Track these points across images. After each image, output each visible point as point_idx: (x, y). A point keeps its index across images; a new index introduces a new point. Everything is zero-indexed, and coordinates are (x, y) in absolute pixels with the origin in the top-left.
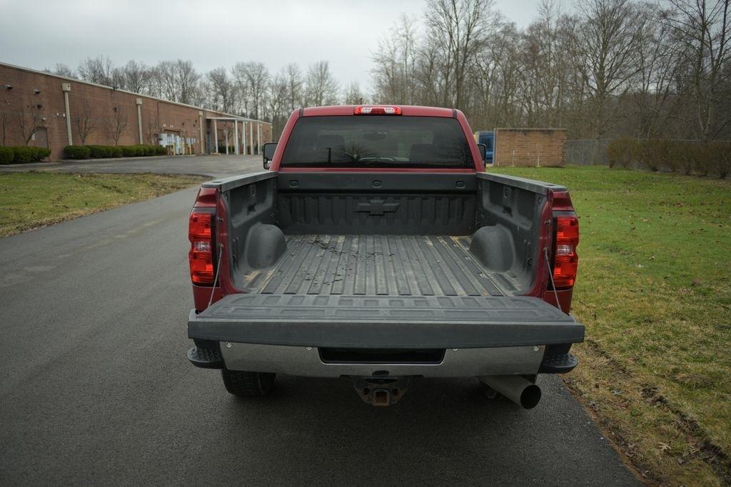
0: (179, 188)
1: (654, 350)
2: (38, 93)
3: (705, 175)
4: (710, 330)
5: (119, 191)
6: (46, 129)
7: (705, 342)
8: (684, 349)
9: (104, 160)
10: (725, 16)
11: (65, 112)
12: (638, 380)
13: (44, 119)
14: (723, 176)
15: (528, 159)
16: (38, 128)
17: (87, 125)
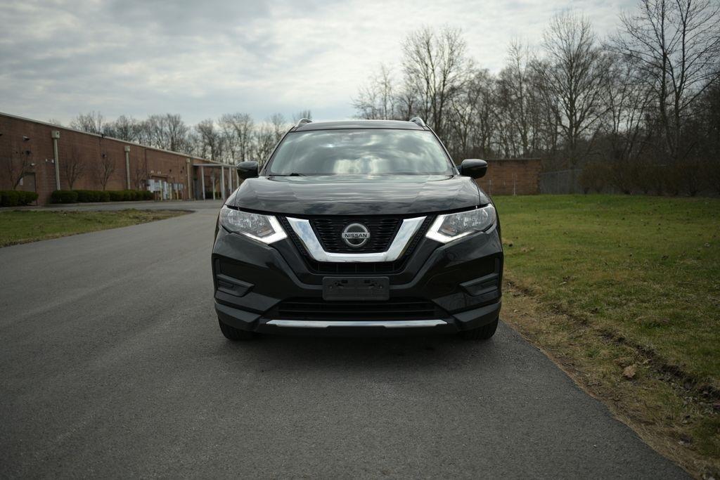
0: (159, 219)
2: (27, 139)
3: (676, 194)
6: (34, 174)
7: (666, 295)
9: (90, 203)
10: (683, 45)
11: (54, 158)
12: (598, 327)
13: (33, 164)
14: (693, 194)
15: (504, 188)
16: (27, 173)
17: (75, 170)
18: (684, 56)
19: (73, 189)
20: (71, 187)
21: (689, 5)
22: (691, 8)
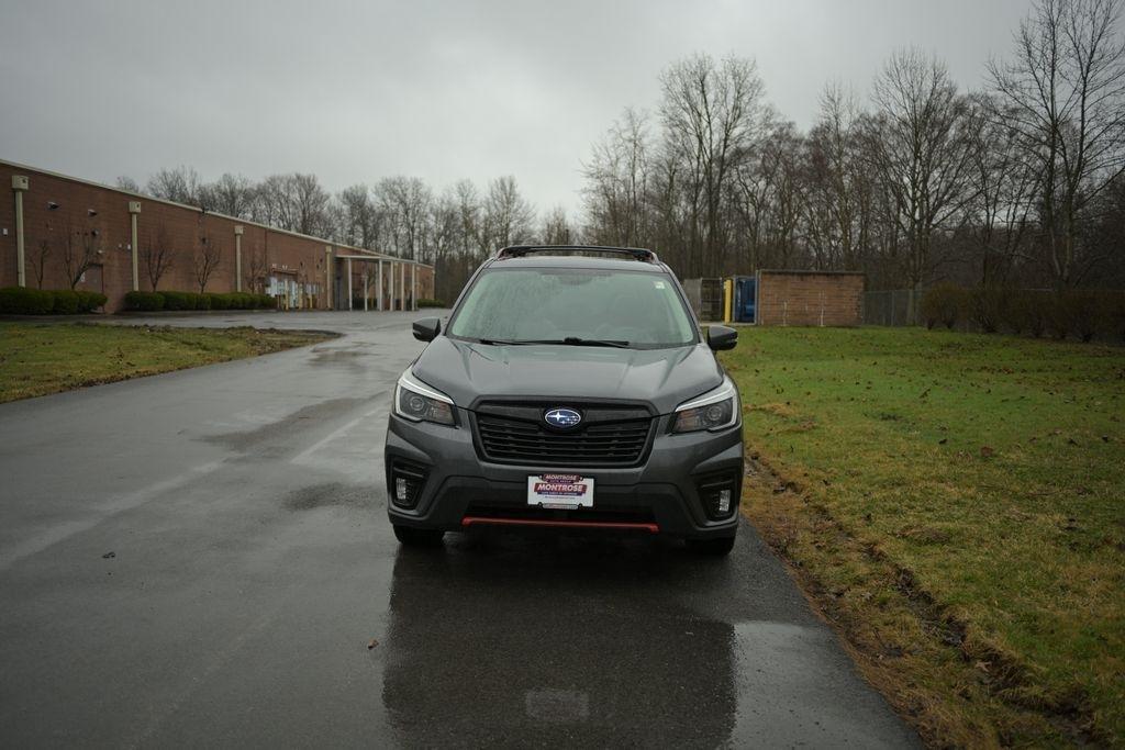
0: (291, 347)
1: (895, 511)
2: (94, 214)
4: (971, 492)
5: (205, 348)
6: (101, 266)
8: (928, 510)
9: (183, 313)
10: (1083, 112)
11: (131, 242)
13: (100, 252)
14: (1087, 338)
15: (807, 315)
16: (91, 265)
17: (162, 262)
18: (1083, 128)
19: (157, 290)
20: (154, 286)
21: (1092, 52)
22: (1096, 57)
